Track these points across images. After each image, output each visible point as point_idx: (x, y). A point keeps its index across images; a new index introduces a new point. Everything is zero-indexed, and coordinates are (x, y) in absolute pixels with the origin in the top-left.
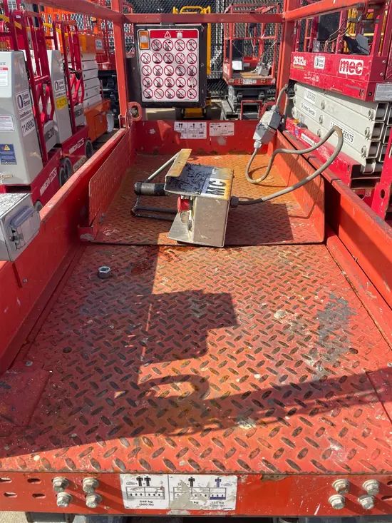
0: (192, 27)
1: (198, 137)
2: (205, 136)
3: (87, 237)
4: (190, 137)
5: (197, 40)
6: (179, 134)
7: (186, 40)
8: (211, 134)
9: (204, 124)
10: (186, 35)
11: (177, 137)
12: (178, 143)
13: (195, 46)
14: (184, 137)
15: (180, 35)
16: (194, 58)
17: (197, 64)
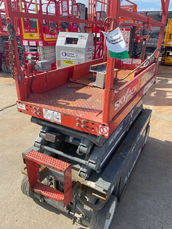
0: (128, 28)
1: (128, 63)
2: (131, 63)
3: (71, 80)
4: (126, 63)
5: (130, 32)
6: (122, 62)
7: (126, 31)
8: (133, 63)
9: (131, 59)
10: (126, 30)
11: (121, 63)
12: (122, 65)
13: (129, 33)
14: (124, 63)
15: (124, 30)
16: (128, 37)
17: (129, 39)
